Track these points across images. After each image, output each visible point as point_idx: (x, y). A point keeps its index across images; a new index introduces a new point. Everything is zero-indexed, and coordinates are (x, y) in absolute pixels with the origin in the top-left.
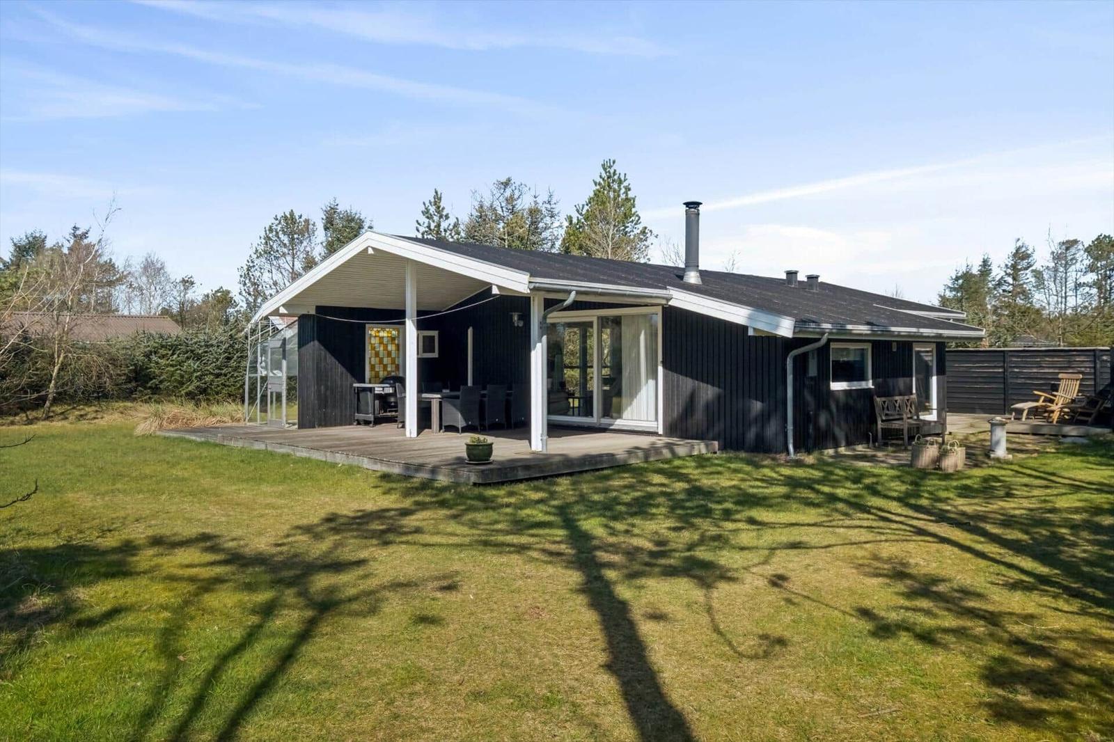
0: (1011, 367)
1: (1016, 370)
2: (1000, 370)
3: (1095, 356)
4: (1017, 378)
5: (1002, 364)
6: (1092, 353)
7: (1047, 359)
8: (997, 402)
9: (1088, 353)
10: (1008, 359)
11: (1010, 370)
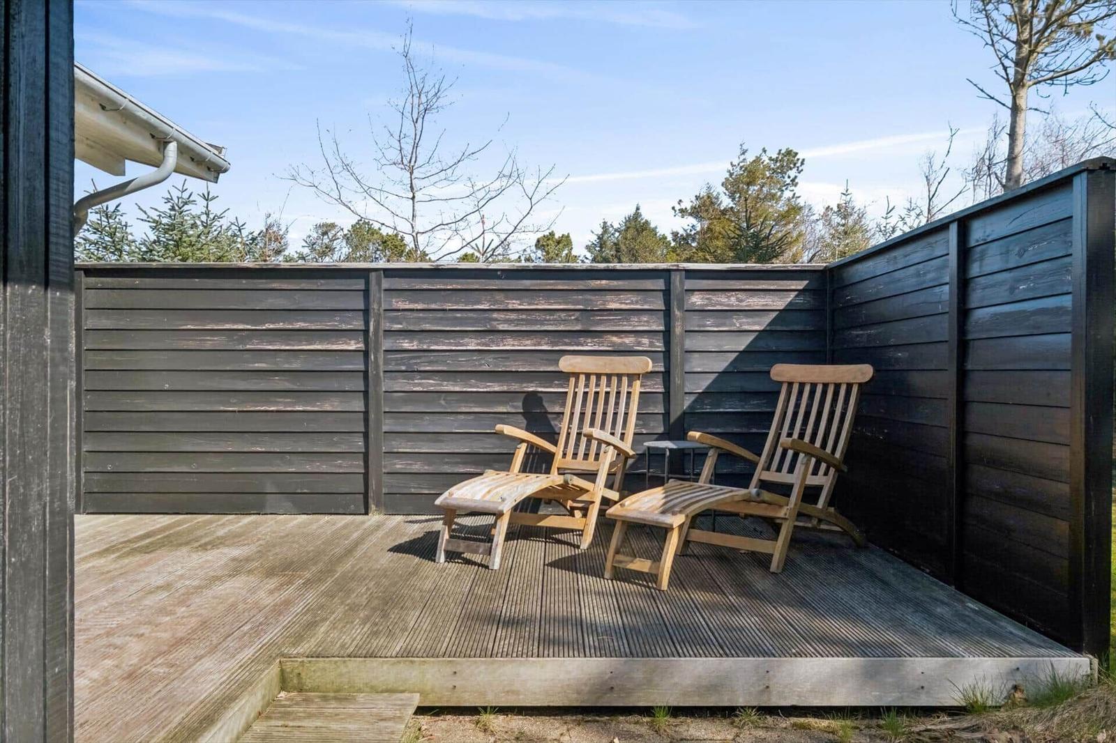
0: (388, 332)
1: (406, 345)
2: (353, 346)
3: (667, 293)
4: (411, 373)
5: (358, 324)
6: (660, 284)
7: (514, 304)
8: (342, 465)
9: (648, 284)
10: (380, 302)
11: (387, 344)
